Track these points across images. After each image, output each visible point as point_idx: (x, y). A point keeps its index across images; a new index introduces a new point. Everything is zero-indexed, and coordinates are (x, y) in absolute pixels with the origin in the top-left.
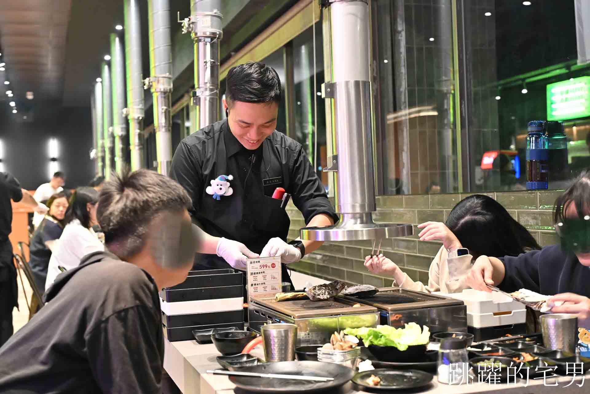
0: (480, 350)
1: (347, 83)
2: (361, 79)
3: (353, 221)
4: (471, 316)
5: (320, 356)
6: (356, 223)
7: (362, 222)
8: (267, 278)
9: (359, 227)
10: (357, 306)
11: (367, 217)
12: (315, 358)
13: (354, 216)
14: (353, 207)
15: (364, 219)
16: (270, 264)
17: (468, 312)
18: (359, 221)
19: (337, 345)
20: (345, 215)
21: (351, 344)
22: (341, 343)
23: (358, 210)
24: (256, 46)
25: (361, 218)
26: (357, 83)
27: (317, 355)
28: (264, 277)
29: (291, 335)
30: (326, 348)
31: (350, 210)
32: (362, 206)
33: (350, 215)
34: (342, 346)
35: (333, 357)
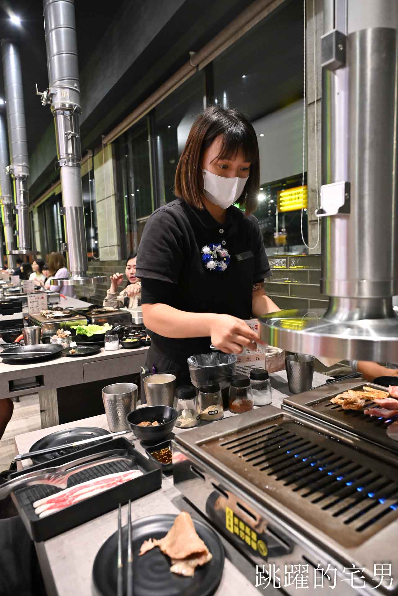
0: (133, 334)
1: (71, 208)
2: (78, 206)
3: (76, 276)
4: (134, 319)
5: (51, 341)
6: (78, 276)
7: (81, 276)
8: (39, 304)
9: (80, 278)
10: (77, 316)
11: (83, 273)
12: (49, 342)
13: (77, 273)
14: (77, 269)
15: (82, 274)
16: (41, 297)
17: (132, 317)
18: (80, 275)
19: (59, 335)
20: (73, 273)
21: (66, 335)
22: (62, 335)
23: (79, 270)
24: (56, 187)
25: (81, 274)
26: (76, 208)
27: (50, 341)
28: (38, 304)
29: (37, 332)
30: (55, 337)
31: (75, 270)
32: (81, 268)
33: (75, 273)
34: (61, 336)
35: (57, 341)
